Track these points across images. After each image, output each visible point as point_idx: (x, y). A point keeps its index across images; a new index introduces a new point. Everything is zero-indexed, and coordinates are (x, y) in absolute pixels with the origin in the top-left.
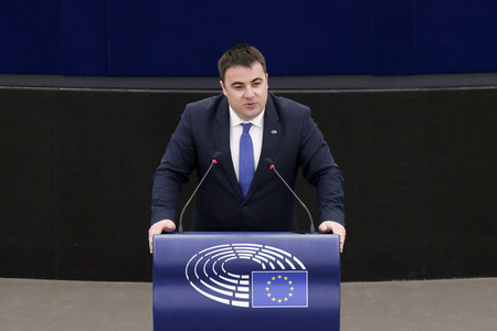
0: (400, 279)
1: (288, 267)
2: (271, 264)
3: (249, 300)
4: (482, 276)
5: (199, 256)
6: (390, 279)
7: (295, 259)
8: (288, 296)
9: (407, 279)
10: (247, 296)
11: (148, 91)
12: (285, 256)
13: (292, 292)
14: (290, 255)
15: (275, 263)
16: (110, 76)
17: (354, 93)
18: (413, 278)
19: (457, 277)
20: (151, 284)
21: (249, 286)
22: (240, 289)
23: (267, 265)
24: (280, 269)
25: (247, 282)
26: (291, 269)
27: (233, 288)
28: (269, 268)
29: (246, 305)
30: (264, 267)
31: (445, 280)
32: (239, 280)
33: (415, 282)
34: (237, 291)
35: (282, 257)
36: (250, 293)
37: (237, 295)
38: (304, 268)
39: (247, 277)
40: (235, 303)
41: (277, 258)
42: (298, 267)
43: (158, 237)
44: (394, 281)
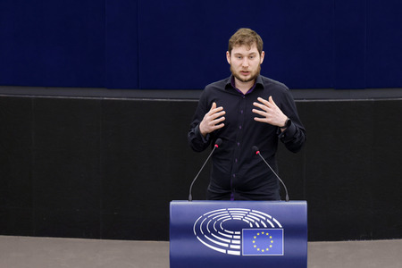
1: (269, 226)
2: (257, 224)
3: (240, 250)
5: (204, 218)
7: (274, 220)
8: (269, 247)
10: (238, 247)
11: (169, 100)
12: (267, 218)
13: (272, 244)
14: (270, 217)
15: (259, 223)
18: (363, 239)
21: (241, 240)
22: (233, 242)
23: (254, 224)
24: (263, 227)
25: (239, 237)
26: (271, 227)
27: (229, 241)
28: (255, 226)
29: (238, 253)
30: (251, 226)
31: (387, 241)
32: (233, 235)
33: (365, 241)
34: (231, 243)
35: (264, 218)
36: (241, 245)
37: (232, 246)
38: (280, 226)
39: (239, 233)
40: (230, 252)
41: (261, 219)
42: (276, 226)
43: (172, 203)
44: (349, 242)
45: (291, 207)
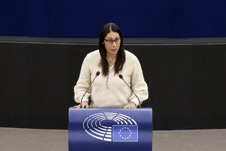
0: (179, 130)
1: (129, 124)
2: (122, 122)
3: (111, 138)
4: (216, 129)
5: (89, 118)
6: (175, 129)
7: (132, 120)
8: (129, 137)
9: (182, 129)
10: (110, 136)
11: (67, 44)
12: (128, 118)
13: (131, 135)
14: (130, 118)
16: (51, 37)
17: (159, 46)
18: (185, 129)
19: (205, 129)
20: (68, 131)
21: (112, 132)
22: (107, 133)
23: (120, 122)
24: (126, 124)
25: (111, 130)
26: (130, 124)
28: (120, 124)
29: (110, 140)
30: (118, 123)
31: (199, 130)
32: (107, 129)
33: (186, 131)
34: (106, 134)
35: (126, 119)
36: (112, 135)
37: (106, 136)
38: (136, 124)
39: (111, 128)
40: (105, 139)
41: (124, 119)
42: (134, 124)
43: (71, 109)
44: (177, 131)
45: (143, 112)
